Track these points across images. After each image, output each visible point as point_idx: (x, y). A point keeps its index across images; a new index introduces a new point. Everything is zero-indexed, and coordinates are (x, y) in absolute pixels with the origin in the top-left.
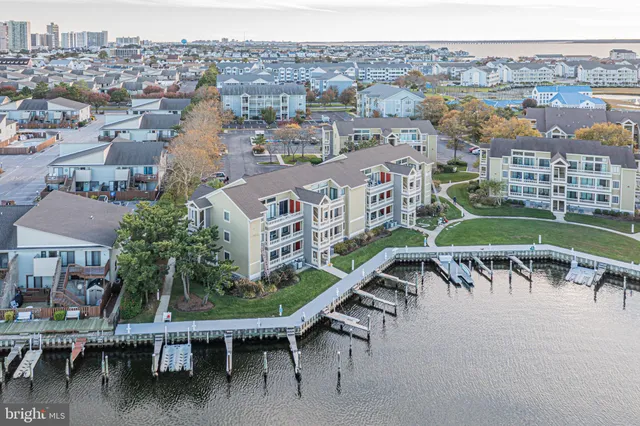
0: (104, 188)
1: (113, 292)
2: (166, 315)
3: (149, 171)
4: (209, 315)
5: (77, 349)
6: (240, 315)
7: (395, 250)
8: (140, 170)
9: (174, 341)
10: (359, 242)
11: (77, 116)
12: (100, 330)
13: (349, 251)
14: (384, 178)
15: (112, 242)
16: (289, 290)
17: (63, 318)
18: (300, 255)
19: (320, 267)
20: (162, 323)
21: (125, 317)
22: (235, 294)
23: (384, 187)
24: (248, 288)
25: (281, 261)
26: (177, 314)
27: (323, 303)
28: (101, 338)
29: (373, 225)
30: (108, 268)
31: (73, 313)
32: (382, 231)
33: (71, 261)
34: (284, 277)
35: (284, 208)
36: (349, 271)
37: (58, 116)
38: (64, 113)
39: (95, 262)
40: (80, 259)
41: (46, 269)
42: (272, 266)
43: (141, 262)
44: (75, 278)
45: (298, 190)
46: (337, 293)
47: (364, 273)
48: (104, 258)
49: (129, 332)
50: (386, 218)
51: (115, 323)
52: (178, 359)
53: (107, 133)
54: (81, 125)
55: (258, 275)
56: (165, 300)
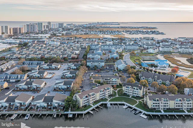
0: (63, 89)
1: (64, 107)
2: (70, 111)
3: (70, 86)
4: (75, 111)
5: (60, 114)
6: (79, 111)
7: (102, 102)
8: (68, 86)
9: (71, 114)
10: (97, 101)
11: (58, 68)
12: (62, 113)
13: (96, 102)
14: (104, 91)
15: (64, 102)
16: (85, 108)
17: (58, 111)
18: (88, 103)
19: (91, 105)
20: (70, 112)
21: (65, 111)
22: (78, 108)
23: (103, 92)
24: (80, 108)
25: (85, 104)
26: (71, 111)
27: (89, 110)
28: (63, 113)
29: (101, 98)
30: (63, 105)
31: (60, 110)
32: (102, 99)
33: (59, 104)
34: (85, 106)
35: (86, 97)
36: (94, 105)
37: (54, 67)
38: (55, 67)
39: (62, 104)
40: (60, 104)
41: (56, 105)
42: (84, 105)
43: (67, 105)
44: (60, 106)
45: (88, 95)
46: (91, 109)
47: (96, 106)
48: (63, 104)
49: (66, 113)
50: (103, 97)
51: (64, 112)
52: (71, 116)
53: (63, 75)
54: (58, 69)
55: (82, 106)
56: (70, 109)
